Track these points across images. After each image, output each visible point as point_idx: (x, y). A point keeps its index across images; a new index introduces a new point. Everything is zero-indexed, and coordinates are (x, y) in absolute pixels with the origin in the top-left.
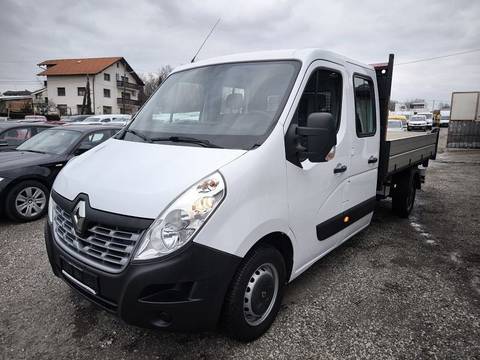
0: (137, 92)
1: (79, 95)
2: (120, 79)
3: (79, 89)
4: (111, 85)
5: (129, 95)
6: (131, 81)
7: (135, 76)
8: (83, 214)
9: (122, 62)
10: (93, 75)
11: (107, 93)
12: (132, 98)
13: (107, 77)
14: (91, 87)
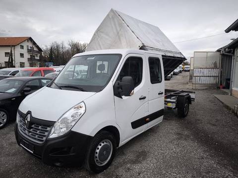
0: (39, 55)
1: (6, 56)
2: (30, 48)
3: (6, 53)
4: (25, 51)
5: (34, 56)
6: (35, 49)
7: (38, 47)
8: (29, 120)
9: (30, 39)
10: (14, 46)
11: (22, 55)
12: (36, 58)
13: (22, 47)
14: (13, 53)
